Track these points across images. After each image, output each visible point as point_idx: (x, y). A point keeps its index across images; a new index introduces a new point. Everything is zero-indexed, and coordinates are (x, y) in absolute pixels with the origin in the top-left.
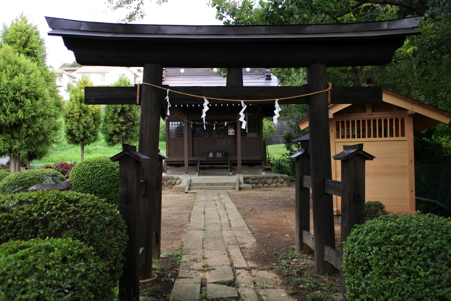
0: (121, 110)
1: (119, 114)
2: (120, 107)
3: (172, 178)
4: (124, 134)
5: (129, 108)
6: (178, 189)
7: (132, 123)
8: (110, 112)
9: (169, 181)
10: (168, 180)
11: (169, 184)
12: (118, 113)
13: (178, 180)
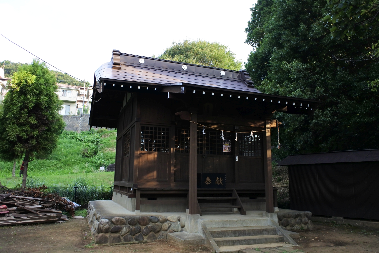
0: (33, 107)
1: (30, 113)
2: (32, 102)
3: (157, 220)
4: (34, 142)
5: (47, 105)
6: (190, 244)
7: (46, 128)
8: (15, 107)
9: (151, 225)
10: (148, 224)
11: (151, 231)
12: (28, 110)
13: (166, 223)
